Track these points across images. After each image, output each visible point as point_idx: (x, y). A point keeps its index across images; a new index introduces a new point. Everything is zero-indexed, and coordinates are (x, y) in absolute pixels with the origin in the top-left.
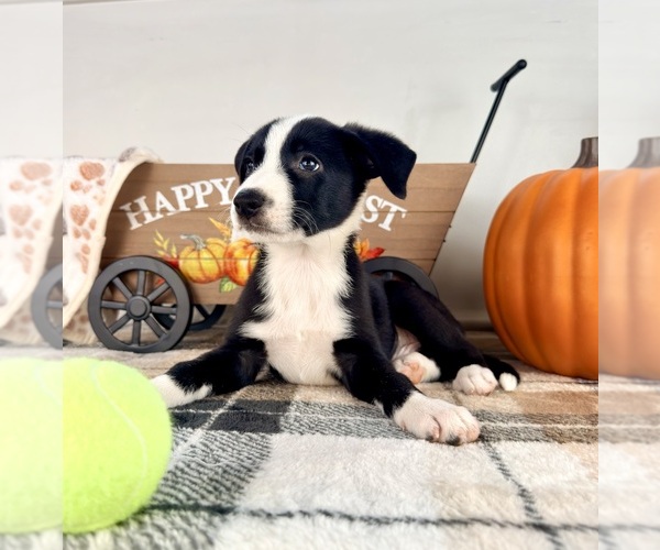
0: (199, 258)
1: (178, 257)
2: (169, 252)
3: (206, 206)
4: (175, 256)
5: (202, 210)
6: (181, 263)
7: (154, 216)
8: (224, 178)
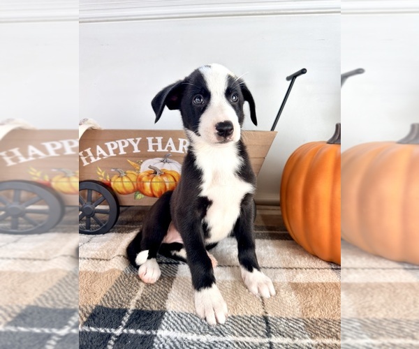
1: (111, 181)
2: (105, 178)
3: (125, 153)
4: (109, 180)
5: (123, 156)
6: (112, 183)
7: (96, 159)
8: (135, 138)
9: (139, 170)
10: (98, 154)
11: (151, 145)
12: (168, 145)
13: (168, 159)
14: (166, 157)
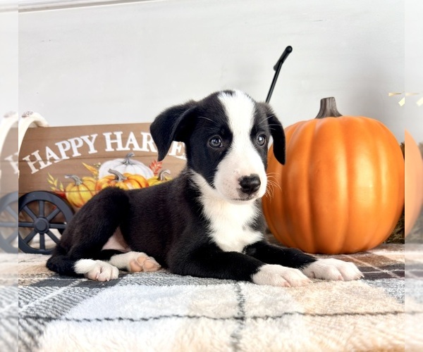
0: (79, 191)
1: (65, 191)
2: (58, 187)
3: (80, 155)
4: (63, 190)
5: (77, 158)
6: (67, 194)
7: (46, 163)
8: (89, 135)
9: (97, 176)
10: (48, 157)
11: (109, 142)
12: (129, 142)
13: (131, 160)
14: (128, 157)
